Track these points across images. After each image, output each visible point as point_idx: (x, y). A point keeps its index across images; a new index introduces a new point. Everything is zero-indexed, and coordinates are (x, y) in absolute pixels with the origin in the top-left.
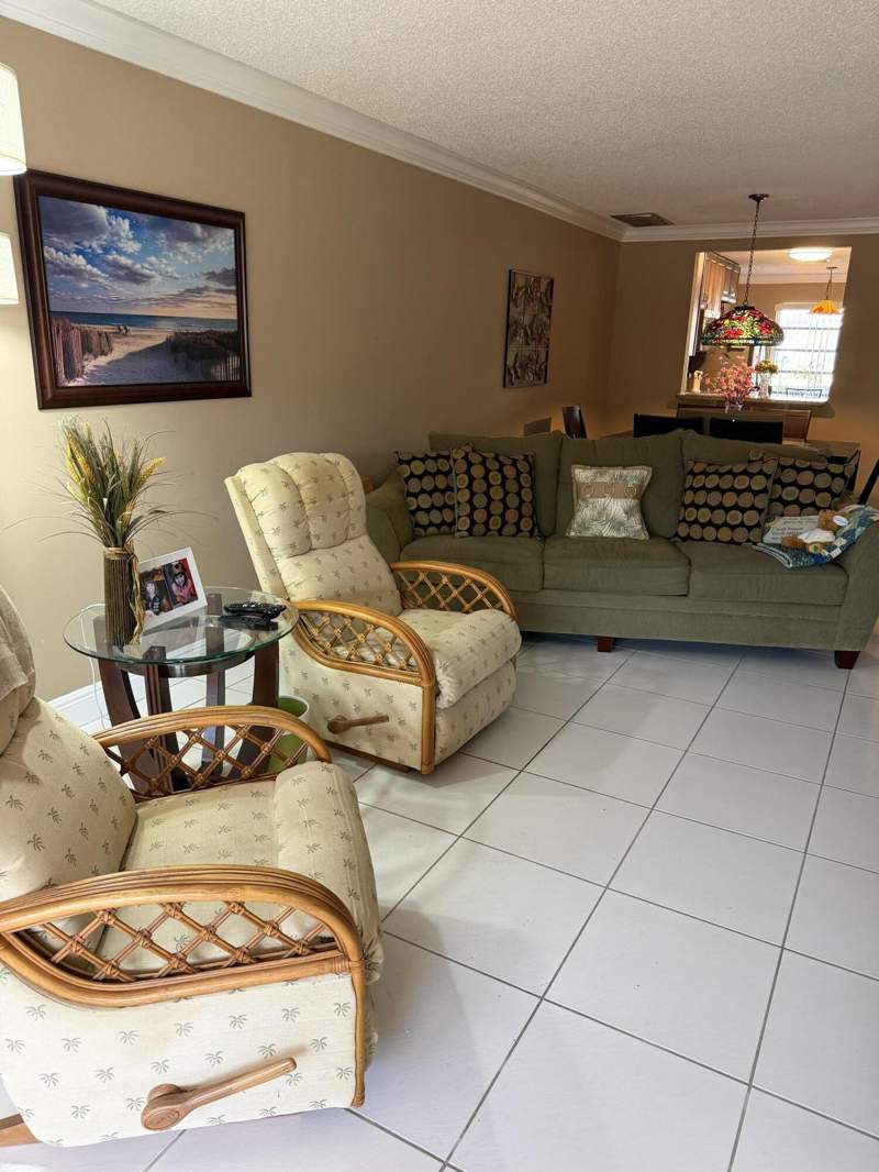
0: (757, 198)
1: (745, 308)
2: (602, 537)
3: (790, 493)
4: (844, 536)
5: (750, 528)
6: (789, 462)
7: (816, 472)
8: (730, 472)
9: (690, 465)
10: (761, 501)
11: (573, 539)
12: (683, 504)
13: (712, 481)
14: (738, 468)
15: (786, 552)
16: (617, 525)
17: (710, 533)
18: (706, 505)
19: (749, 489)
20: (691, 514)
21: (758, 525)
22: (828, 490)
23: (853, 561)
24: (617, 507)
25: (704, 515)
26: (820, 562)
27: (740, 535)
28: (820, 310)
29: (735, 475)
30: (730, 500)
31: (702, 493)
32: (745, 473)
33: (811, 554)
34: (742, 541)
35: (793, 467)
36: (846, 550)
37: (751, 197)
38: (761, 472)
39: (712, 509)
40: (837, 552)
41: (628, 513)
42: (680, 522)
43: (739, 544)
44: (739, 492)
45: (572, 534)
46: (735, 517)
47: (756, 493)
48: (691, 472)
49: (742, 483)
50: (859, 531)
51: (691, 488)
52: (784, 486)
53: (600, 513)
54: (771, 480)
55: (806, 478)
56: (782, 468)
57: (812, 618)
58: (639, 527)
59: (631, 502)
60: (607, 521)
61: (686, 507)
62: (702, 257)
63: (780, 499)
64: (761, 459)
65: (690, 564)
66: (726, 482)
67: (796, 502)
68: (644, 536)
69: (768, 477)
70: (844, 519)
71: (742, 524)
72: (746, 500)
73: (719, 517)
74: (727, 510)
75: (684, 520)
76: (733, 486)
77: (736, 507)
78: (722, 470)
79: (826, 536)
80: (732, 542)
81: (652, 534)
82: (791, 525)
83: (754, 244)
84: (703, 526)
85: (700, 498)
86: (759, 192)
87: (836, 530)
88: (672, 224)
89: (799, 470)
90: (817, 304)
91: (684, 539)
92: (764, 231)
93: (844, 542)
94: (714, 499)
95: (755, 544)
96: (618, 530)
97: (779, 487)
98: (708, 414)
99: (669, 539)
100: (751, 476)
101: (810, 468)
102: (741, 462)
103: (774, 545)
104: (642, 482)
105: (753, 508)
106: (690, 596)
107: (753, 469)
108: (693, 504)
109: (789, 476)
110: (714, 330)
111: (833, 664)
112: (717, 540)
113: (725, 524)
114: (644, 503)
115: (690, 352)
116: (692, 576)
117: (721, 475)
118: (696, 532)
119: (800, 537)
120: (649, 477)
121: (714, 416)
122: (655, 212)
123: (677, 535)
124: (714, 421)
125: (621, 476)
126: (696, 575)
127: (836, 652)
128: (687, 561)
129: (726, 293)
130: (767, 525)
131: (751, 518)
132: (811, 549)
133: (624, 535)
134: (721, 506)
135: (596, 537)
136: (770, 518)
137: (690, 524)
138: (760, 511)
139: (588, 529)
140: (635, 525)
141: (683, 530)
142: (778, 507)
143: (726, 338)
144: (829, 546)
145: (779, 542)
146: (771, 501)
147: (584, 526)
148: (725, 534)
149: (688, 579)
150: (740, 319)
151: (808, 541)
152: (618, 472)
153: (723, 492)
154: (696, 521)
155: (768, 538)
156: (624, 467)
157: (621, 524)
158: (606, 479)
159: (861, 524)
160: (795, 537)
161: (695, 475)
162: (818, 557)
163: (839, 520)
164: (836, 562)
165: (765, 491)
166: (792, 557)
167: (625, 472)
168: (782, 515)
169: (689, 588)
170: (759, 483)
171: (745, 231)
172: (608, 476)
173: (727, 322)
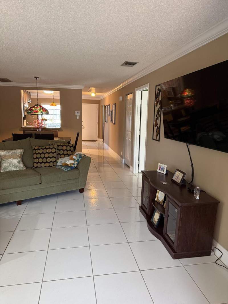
0: (36, 78)
1: (38, 105)
2: (12, 171)
3: (61, 152)
4: (76, 161)
5: (53, 162)
6: (60, 144)
7: (67, 146)
8: (45, 148)
9: (34, 147)
10: (55, 155)
11: (3, 172)
12: (34, 158)
13: (41, 151)
14: (47, 147)
15: (64, 167)
16: (16, 166)
17: (43, 165)
18: (41, 158)
19: (51, 152)
20: (37, 161)
21: (55, 161)
22: (70, 150)
23: (80, 167)
24: (15, 161)
25: (41, 160)
26: (73, 168)
27: (51, 164)
28: (52, 105)
29: (47, 149)
30: (47, 155)
31: (39, 155)
32: (49, 148)
33: (69, 167)
34: (52, 166)
35: (61, 145)
36: (78, 164)
37: (35, 77)
38: (53, 148)
39: (43, 158)
40: (76, 165)
41: (19, 162)
42: (34, 163)
43: (51, 167)
44: (49, 153)
45: (2, 171)
46: (49, 160)
47: (53, 153)
48: (34, 149)
49: (49, 151)
50: (80, 159)
51: (35, 153)
52: (60, 150)
53: (10, 164)
54: (56, 149)
55: (64, 148)
56: (58, 146)
57: (73, 182)
58: (23, 166)
59: (19, 159)
60: (13, 166)
61: (35, 159)
62: (22, 91)
63: (59, 154)
64: (53, 144)
65: (40, 175)
66: (45, 151)
67: (63, 154)
68: (24, 168)
69: (55, 149)
70: (75, 157)
71: (51, 161)
72: (51, 155)
73: (45, 161)
74: (47, 158)
75: (35, 162)
76: (47, 152)
77: (49, 157)
78: (43, 148)
79: (72, 162)
80: (49, 166)
81: (27, 167)
82: (63, 160)
83: (37, 89)
84: (41, 163)
85: (39, 156)
86: (37, 76)
87: (74, 160)
88: (12, 82)
89: (62, 146)
90: (52, 104)
91: (36, 168)
92: (39, 86)
93: (77, 162)
94: (43, 156)
95: (56, 166)
96: (17, 168)
97: (58, 151)
98: (34, 132)
99: (31, 168)
100: (51, 149)
101: (65, 145)
102: (47, 146)
103: (60, 166)
104: (21, 153)
105: (53, 157)
106: (42, 183)
107: (51, 147)
108: (37, 158)
109: (60, 148)
110: (31, 110)
111: (79, 192)
112: (45, 166)
113: (47, 162)
114: (23, 159)
115: (23, 116)
116: (42, 178)
117: (43, 149)
118: (39, 165)
119: (66, 163)
120: (23, 152)
121: (35, 133)
122: (8, 78)
123: (34, 167)
124: (35, 134)
125: (14, 152)
126: (43, 177)
127: (79, 189)
128: (39, 174)
129: (29, 100)
130: (57, 161)
131: (53, 159)
132: (70, 165)
133: (18, 169)
134: (45, 157)
135: (10, 171)
136: (58, 159)
137: (37, 163)
138: (55, 157)
139: (6, 169)
140: (21, 166)
141: (35, 165)
142: (59, 156)
143: (34, 113)
144: (74, 164)
145: (61, 165)
146: (57, 154)
147: (5, 168)
148: (47, 165)
149: (41, 179)
150: (37, 108)
151: (68, 163)
152: (13, 151)
153: (45, 154)
154: (39, 162)
155: (58, 164)
156: (15, 150)
157: (17, 166)
158: (10, 154)
159: (79, 158)
160: (65, 163)
161: (36, 150)
162: (72, 167)
163: (74, 157)
164: (76, 168)
165: (55, 152)
166: (66, 168)
167: (15, 151)
168: (60, 158)
169: (41, 181)
170: (53, 150)
171: (34, 85)
172: (10, 153)
173: (34, 108)
